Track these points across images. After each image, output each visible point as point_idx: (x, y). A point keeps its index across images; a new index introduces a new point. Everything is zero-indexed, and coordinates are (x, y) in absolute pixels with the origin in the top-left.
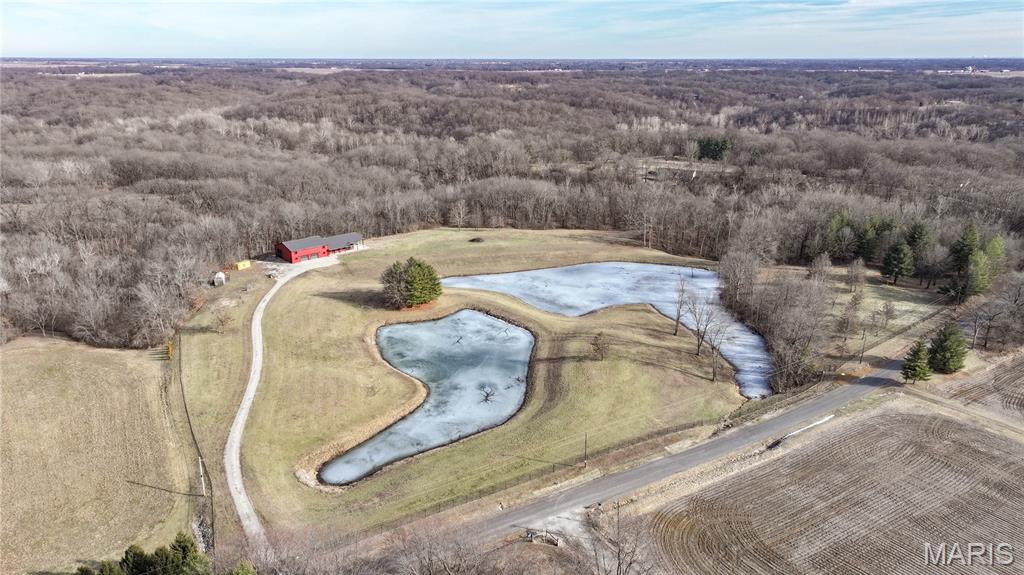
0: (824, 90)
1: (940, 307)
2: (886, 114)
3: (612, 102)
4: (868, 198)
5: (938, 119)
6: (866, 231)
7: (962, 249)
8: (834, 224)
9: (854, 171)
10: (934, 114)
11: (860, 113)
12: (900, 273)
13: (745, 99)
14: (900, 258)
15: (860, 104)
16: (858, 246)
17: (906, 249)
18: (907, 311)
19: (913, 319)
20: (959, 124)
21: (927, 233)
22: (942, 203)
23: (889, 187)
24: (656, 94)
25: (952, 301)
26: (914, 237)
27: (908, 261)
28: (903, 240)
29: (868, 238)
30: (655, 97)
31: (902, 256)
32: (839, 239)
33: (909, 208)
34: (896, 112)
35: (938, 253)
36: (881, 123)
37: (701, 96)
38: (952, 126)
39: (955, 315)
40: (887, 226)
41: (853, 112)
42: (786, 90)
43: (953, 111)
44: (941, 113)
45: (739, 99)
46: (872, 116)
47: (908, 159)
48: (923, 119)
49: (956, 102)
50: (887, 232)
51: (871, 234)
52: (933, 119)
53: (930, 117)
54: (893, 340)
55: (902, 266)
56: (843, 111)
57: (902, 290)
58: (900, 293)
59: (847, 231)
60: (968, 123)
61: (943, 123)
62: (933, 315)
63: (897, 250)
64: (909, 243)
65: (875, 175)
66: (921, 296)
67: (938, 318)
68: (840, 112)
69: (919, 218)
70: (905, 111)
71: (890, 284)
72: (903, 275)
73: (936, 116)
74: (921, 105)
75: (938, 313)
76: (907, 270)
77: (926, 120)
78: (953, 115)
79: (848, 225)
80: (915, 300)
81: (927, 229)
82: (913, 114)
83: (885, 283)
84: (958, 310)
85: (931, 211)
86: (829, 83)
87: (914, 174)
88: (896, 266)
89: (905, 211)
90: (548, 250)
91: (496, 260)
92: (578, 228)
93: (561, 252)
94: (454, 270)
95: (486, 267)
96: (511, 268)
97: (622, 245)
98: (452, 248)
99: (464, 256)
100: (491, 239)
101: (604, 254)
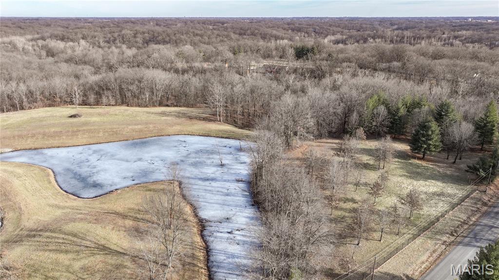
0: (389, 28)
1: (469, 188)
2: (423, 38)
3: (263, 33)
4: (404, 82)
5: (454, 41)
6: (398, 109)
7: (485, 125)
8: (371, 103)
9: (396, 64)
10: (452, 38)
11: (407, 38)
12: (428, 149)
13: (342, 32)
14: (428, 135)
15: (407, 33)
16: (391, 122)
17: (434, 125)
18: (434, 194)
19: (442, 207)
20: (468, 43)
21: (453, 111)
22: (463, 86)
23: (422, 75)
24: (292, 30)
25: (481, 181)
26: (440, 114)
27: (436, 139)
28: (430, 118)
29: (400, 114)
30: (290, 31)
31: (430, 133)
32: (374, 116)
33: (436, 90)
34: (429, 37)
35: (464, 130)
36: (420, 43)
37: (317, 30)
38: (463, 44)
39: (486, 198)
40: (417, 104)
41: (403, 38)
42: (366, 27)
43: (463, 37)
44: (456, 37)
45: (339, 32)
46: (414, 39)
47: (436, 56)
48: (445, 40)
49: (464, 32)
50: (417, 110)
51: (403, 111)
52: (451, 40)
53: (449, 40)
54: (418, 241)
55: (431, 142)
56: (397, 36)
57: (430, 165)
58: (427, 169)
59: (382, 109)
60: (472, 42)
61: (458, 42)
62: (463, 200)
63: (425, 127)
64: (437, 120)
65: (411, 66)
66: (448, 172)
67: (467, 203)
68: (395, 37)
69: (445, 98)
70: (434, 37)
71: (419, 159)
72: (431, 151)
73: (453, 39)
74: (444, 34)
75: (467, 196)
76: (435, 146)
77: (447, 41)
78: (463, 38)
79: (383, 103)
80: (443, 178)
81: (452, 107)
82: (439, 38)
83: (414, 158)
84: (489, 192)
85: (454, 92)
86: (392, 25)
87: (440, 66)
88: (425, 142)
89: (433, 93)
90: (129, 125)
91: (75, 133)
92: (176, 106)
93: (139, 127)
94: (30, 143)
95: (61, 141)
96: (85, 141)
97: (200, 120)
98: (44, 123)
99: (47, 130)
100: (92, 115)
101: (177, 128)
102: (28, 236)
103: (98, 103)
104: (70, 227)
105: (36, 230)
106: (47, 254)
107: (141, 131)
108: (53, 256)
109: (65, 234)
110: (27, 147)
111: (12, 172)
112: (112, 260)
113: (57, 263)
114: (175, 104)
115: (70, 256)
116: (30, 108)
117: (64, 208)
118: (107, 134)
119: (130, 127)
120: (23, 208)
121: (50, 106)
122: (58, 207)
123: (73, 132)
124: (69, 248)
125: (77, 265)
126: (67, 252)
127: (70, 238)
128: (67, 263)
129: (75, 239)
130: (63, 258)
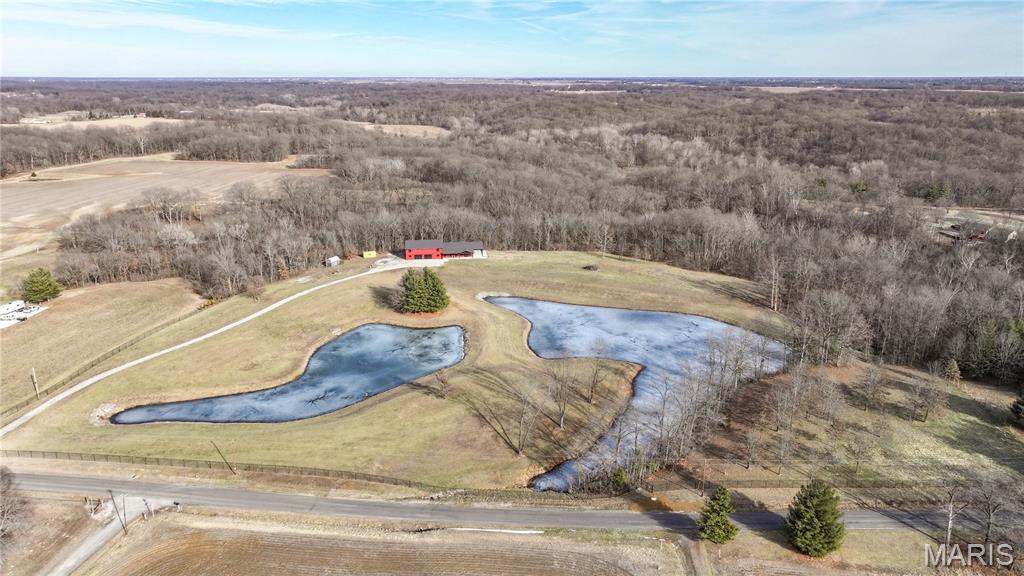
90: (643, 290)
91: (577, 289)
92: (734, 275)
93: (655, 295)
94: (529, 292)
95: (560, 296)
96: (583, 300)
97: (746, 301)
98: (553, 271)
99: (550, 280)
100: (610, 269)
101: (703, 306)
102: (474, 372)
103: (629, 254)
104: (506, 374)
105: (482, 369)
106: (478, 386)
107: (653, 301)
108: (481, 389)
109: (500, 378)
110: (524, 295)
111: (494, 317)
112: (519, 406)
113: (480, 394)
114: (733, 272)
115: (491, 393)
116: (551, 249)
117: (515, 359)
118: (611, 297)
119: (643, 294)
120: (484, 349)
121: (575, 249)
122: (511, 357)
123: (576, 287)
124: (495, 387)
125: (492, 400)
126: (491, 390)
127: (501, 382)
128: (487, 396)
129: (504, 384)
130: (487, 393)
